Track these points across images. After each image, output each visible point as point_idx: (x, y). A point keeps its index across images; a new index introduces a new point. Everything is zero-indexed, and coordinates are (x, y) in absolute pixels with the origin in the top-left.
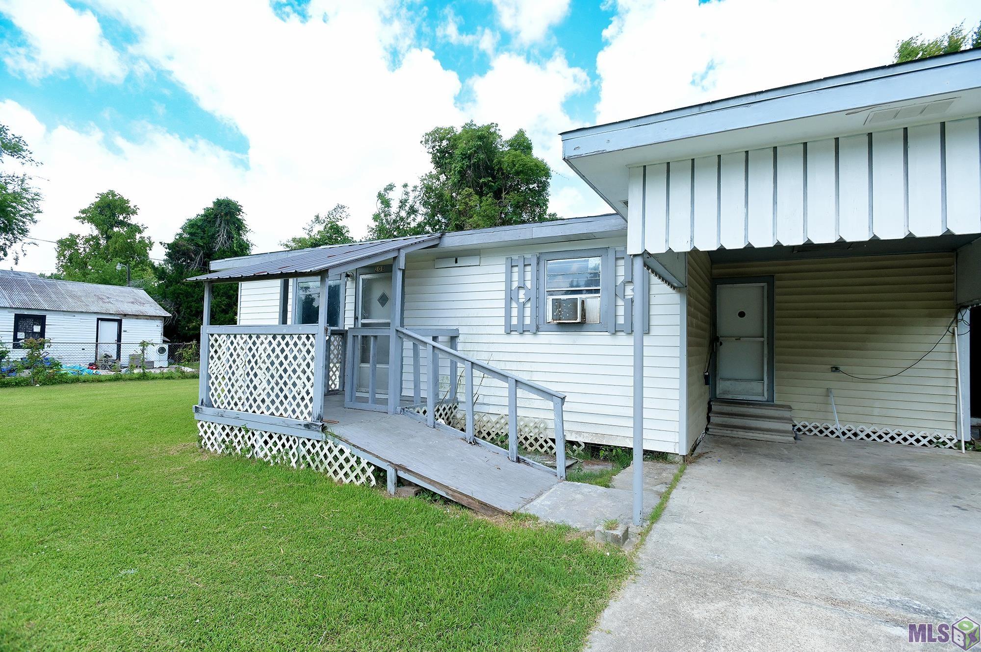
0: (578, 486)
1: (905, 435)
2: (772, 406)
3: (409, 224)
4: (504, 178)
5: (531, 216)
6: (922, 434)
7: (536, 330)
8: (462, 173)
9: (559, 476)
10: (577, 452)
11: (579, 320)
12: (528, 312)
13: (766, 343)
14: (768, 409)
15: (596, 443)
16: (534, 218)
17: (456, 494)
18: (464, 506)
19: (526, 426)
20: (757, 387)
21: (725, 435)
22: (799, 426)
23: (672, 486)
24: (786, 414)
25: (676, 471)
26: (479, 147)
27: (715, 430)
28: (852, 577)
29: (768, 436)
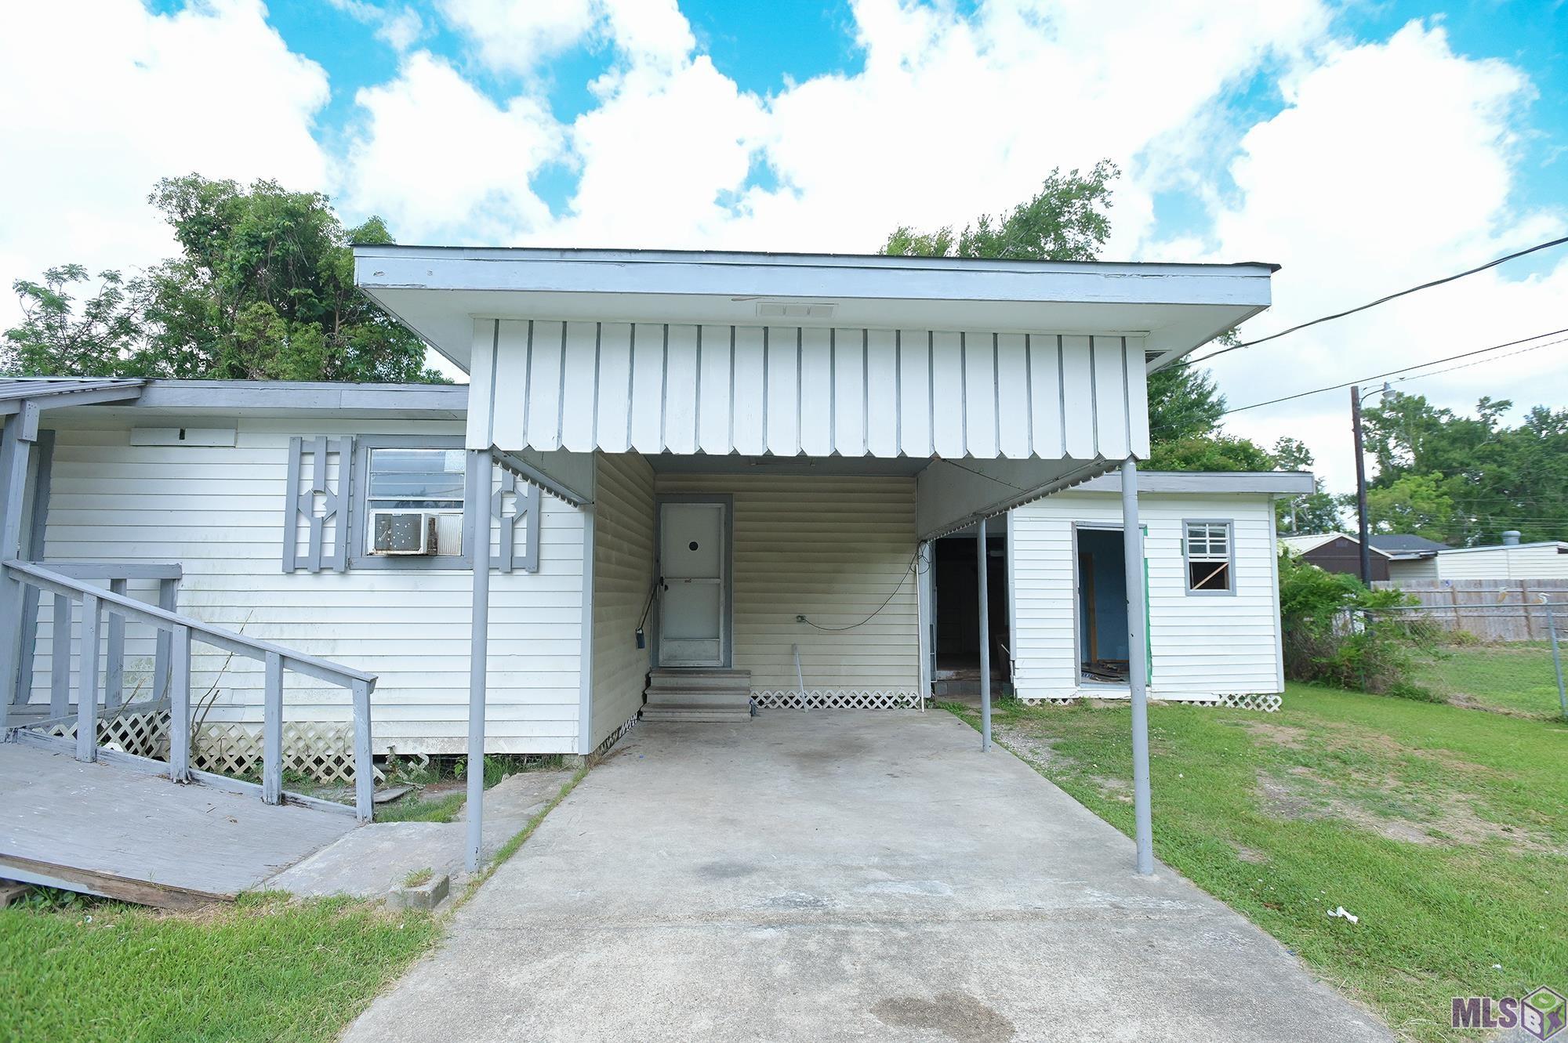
0: (392, 828)
1: (872, 697)
2: (730, 672)
3: (115, 351)
4: (340, 295)
5: (394, 370)
6: (887, 694)
7: (346, 567)
8: (248, 271)
9: (360, 817)
10: (415, 773)
11: (421, 551)
12: (331, 535)
13: (722, 586)
14: (723, 677)
15: (449, 753)
16: (400, 373)
17: (113, 884)
18: (131, 903)
19: (319, 738)
20: (710, 647)
21: (664, 719)
22: (760, 697)
23: (553, 804)
24: (746, 682)
25: (569, 781)
26: (286, 231)
27: (651, 714)
28: (745, 881)
29: (718, 715)
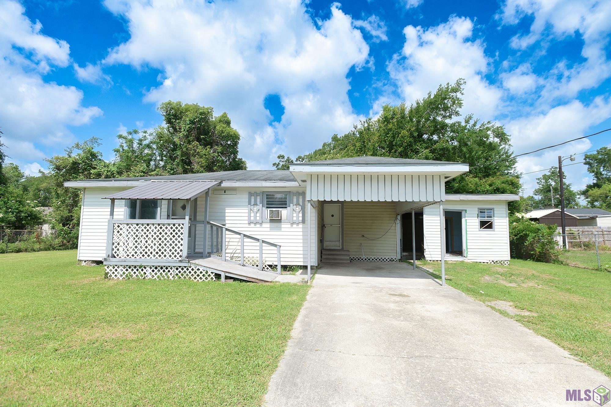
1: (383, 258)
2: (343, 250)
7: (262, 222)
11: (280, 218)
12: (258, 215)
13: (341, 227)
17: (250, 279)
18: (253, 282)
20: (338, 244)
21: (327, 262)
22: (352, 258)
23: (315, 274)
24: (348, 253)
27: (324, 261)
29: (342, 261)
